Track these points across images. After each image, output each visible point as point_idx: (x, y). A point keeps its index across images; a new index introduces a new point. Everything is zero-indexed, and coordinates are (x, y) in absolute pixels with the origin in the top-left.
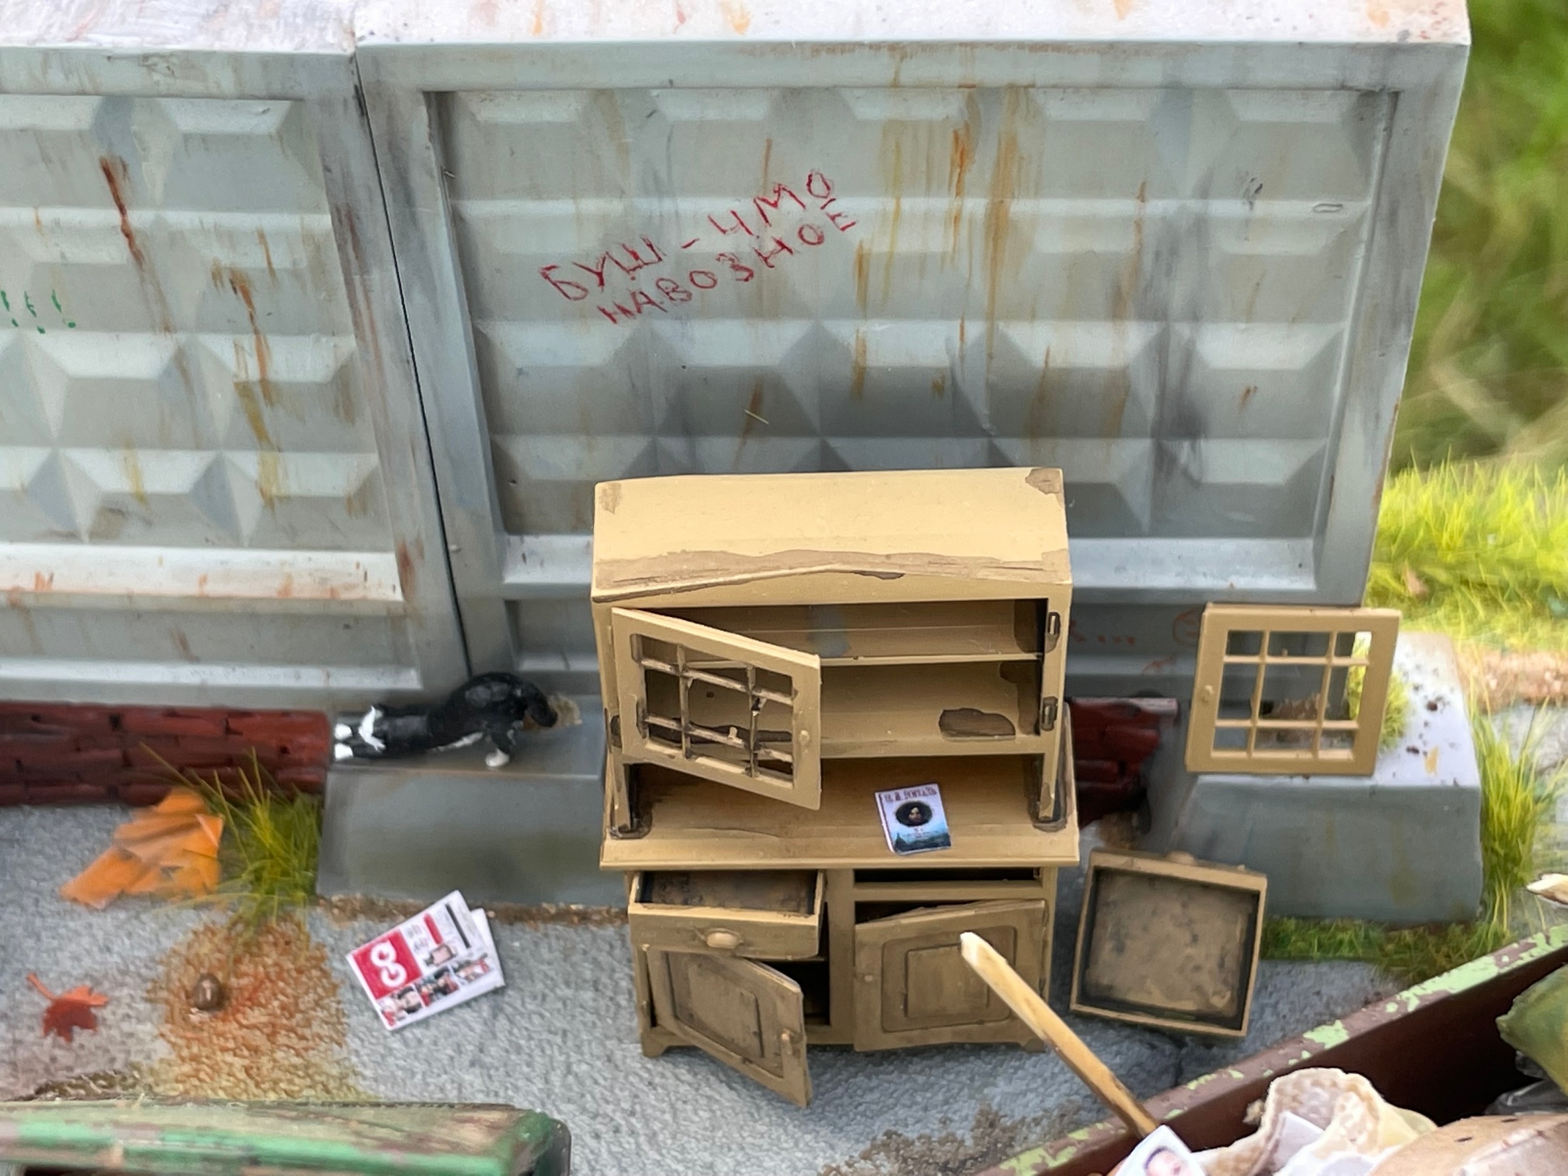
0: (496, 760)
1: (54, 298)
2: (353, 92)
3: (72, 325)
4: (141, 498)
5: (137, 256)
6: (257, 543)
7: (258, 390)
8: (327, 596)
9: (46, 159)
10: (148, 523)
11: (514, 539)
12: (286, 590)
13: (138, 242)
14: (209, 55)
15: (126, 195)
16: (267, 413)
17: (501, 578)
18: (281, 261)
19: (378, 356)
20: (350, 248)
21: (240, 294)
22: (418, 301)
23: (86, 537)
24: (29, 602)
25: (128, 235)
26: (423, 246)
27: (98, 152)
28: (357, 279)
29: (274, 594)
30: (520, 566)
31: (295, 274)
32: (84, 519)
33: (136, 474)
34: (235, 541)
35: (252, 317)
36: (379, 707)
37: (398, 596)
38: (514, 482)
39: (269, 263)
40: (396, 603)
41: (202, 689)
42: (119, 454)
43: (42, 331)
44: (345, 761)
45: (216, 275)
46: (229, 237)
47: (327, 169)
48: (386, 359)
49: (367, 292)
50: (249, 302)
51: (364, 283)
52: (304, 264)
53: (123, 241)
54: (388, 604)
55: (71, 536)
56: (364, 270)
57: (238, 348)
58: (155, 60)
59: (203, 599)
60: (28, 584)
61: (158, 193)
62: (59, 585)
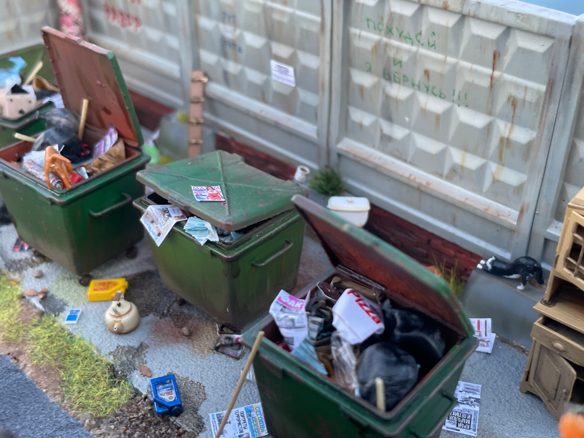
0: (520, 287)
1: (466, 95)
2: (569, 38)
3: (467, 106)
4: (462, 168)
5: (492, 86)
6: (486, 196)
7: (505, 141)
8: (496, 215)
9: (481, 48)
10: (461, 178)
11: (556, 222)
12: (486, 210)
13: (494, 81)
14: (535, 17)
15: (497, 65)
16: (505, 149)
17: (547, 229)
18: (528, 98)
19: (542, 136)
20: (548, 94)
21: (513, 107)
22: (561, 118)
23: (444, 177)
24: (423, 189)
25: (492, 78)
26: (569, 100)
27: (494, 48)
28: (546, 106)
29: (483, 209)
30: (554, 229)
31: (530, 103)
32: (446, 171)
33: (464, 160)
34: (479, 191)
35: (513, 116)
36: (495, 257)
37: (515, 223)
38: (564, 201)
39: (525, 98)
40: (513, 225)
41: (453, 235)
42: (463, 152)
43: (459, 106)
44: (479, 269)
45: (509, 98)
46: (517, 86)
47: (552, 65)
48: (544, 137)
49: (547, 111)
50: (514, 111)
51: (548, 107)
52: (533, 101)
53: (489, 80)
54: (512, 224)
55: (440, 176)
56: (549, 104)
57: (506, 126)
58: (520, 15)
59: (464, 203)
60: (424, 183)
61: (505, 66)
62: (431, 186)
